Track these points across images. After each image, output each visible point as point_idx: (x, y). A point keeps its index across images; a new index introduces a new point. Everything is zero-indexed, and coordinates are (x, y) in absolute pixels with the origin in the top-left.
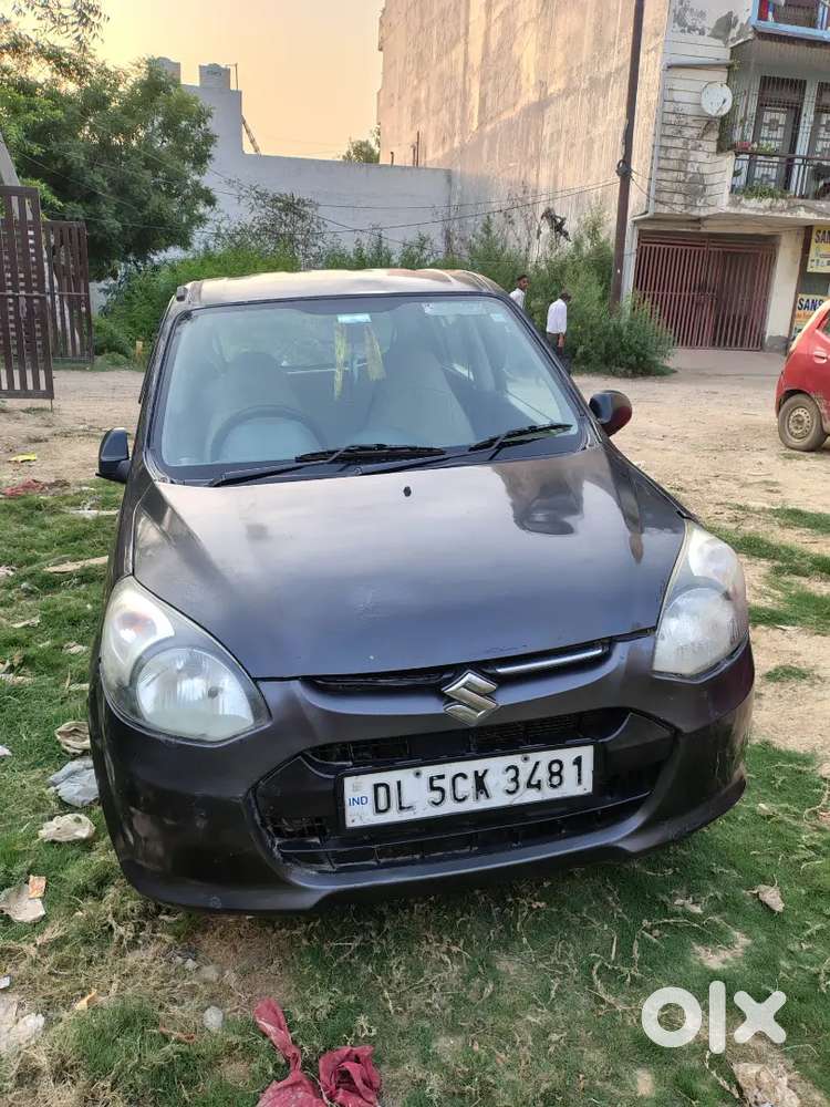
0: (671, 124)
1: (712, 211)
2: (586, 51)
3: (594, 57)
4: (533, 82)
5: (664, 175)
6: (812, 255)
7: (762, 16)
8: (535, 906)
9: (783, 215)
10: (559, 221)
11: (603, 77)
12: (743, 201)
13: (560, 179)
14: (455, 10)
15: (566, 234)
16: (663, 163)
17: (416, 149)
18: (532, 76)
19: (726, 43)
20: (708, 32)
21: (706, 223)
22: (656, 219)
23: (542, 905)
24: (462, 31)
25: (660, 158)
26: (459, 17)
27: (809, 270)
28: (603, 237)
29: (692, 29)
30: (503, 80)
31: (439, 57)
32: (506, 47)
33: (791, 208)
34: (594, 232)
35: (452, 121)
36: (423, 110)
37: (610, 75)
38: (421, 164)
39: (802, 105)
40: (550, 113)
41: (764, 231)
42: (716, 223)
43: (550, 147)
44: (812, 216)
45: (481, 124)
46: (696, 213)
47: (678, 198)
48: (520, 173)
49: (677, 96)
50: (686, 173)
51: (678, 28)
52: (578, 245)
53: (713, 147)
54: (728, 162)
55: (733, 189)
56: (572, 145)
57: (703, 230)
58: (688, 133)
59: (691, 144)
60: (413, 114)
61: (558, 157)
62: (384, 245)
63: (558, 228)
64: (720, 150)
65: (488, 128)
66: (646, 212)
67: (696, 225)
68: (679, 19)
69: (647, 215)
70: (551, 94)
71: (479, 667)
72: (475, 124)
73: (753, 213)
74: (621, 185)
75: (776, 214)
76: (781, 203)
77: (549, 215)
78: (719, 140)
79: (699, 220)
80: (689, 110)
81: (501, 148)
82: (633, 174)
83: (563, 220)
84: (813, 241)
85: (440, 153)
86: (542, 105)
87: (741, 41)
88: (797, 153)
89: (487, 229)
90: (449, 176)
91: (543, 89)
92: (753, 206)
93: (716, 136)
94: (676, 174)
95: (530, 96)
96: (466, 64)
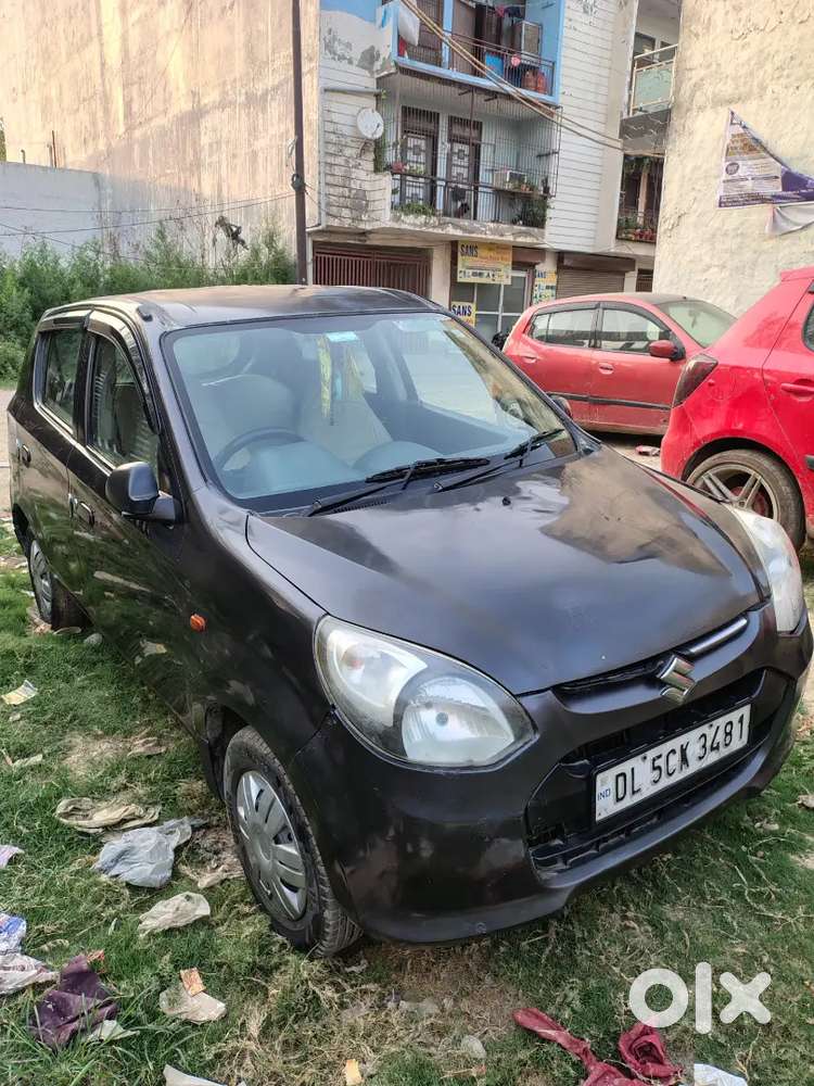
0: (333, 144)
1: (376, 225)
2: (239, 65)
3: (248, 74)
4: (184, 92)
5: (332, 190)
6: (460, 268)
7: (400, 54)
8: (665, 859)
9: (435, 231)
10: (234, 229)
11: (259, 93)
12: (403, 217)
13: (225, 189)
14: (83, 9)
15: (243, 242)
16: (330, 179)
17: (52, 148)
18: (182, 85)
19: (372, 73)
20: (356, 62)
21: (371, 236)
22: (329, 231)
23: (669, 856)
24: (95, 32)
25: (326, 174)
26: (89, 16)
27: (459, 280)
28: (280, 245)
29: (342, 58)
30: (149, 86)
31: (69, 55)
32: (149, 53)
33: (442, 225)
34: (270, 241)
35: (94, 124)
36: (56, 109)
37: (266, 93)
38: (61, 164)
39: (438, 133)
40: (206, 122)
41: (419, 245)
42: (378, 236)
43: (210, 156)
44: (459, 233)
45: (129, 129)
46: (362, 226)
47: (345, 212)
48: (179, 179)
49: (335, 117)
50: (350, 189)
51: (330, 56)
52: (256, 252)
53: (371, 166)
54: (387, 182)
55: (393, 207)
56: (234, 156)
57: (368, 243)
58: (348, 152)
59: (352, 163)
60: (43, 112)
61: (220, 167)
62: (49, 248)
63: (235, 236)
64: (377, 170)
65: (138, 133)
66: (319, 225)
67: (362, 238)
68: (329, 47)
69: (320, 228)
70: (205, 105)
71: (678, 650)
72: (121, 129)
73: (412, 228)
74: (297, 199)
75: (431, 230)
76: (433, 220)
77: (222, 223)
78: (375, 160)
79: (364, 233)
80: (347, 131)
81: (154, 153)
82: (307, 189)
83: (239, 228)
84: (459, 254)
85: (83, 157)
86: (196, 116)
87: (386, 73)
88: (438, 175)
89: (162, 234)
90: (97, 179)
91: (196, 99)
92: (411, 222)
93: (372, 156)
94: (341, 189)
95: (182, 105)
96: (103, 65)
